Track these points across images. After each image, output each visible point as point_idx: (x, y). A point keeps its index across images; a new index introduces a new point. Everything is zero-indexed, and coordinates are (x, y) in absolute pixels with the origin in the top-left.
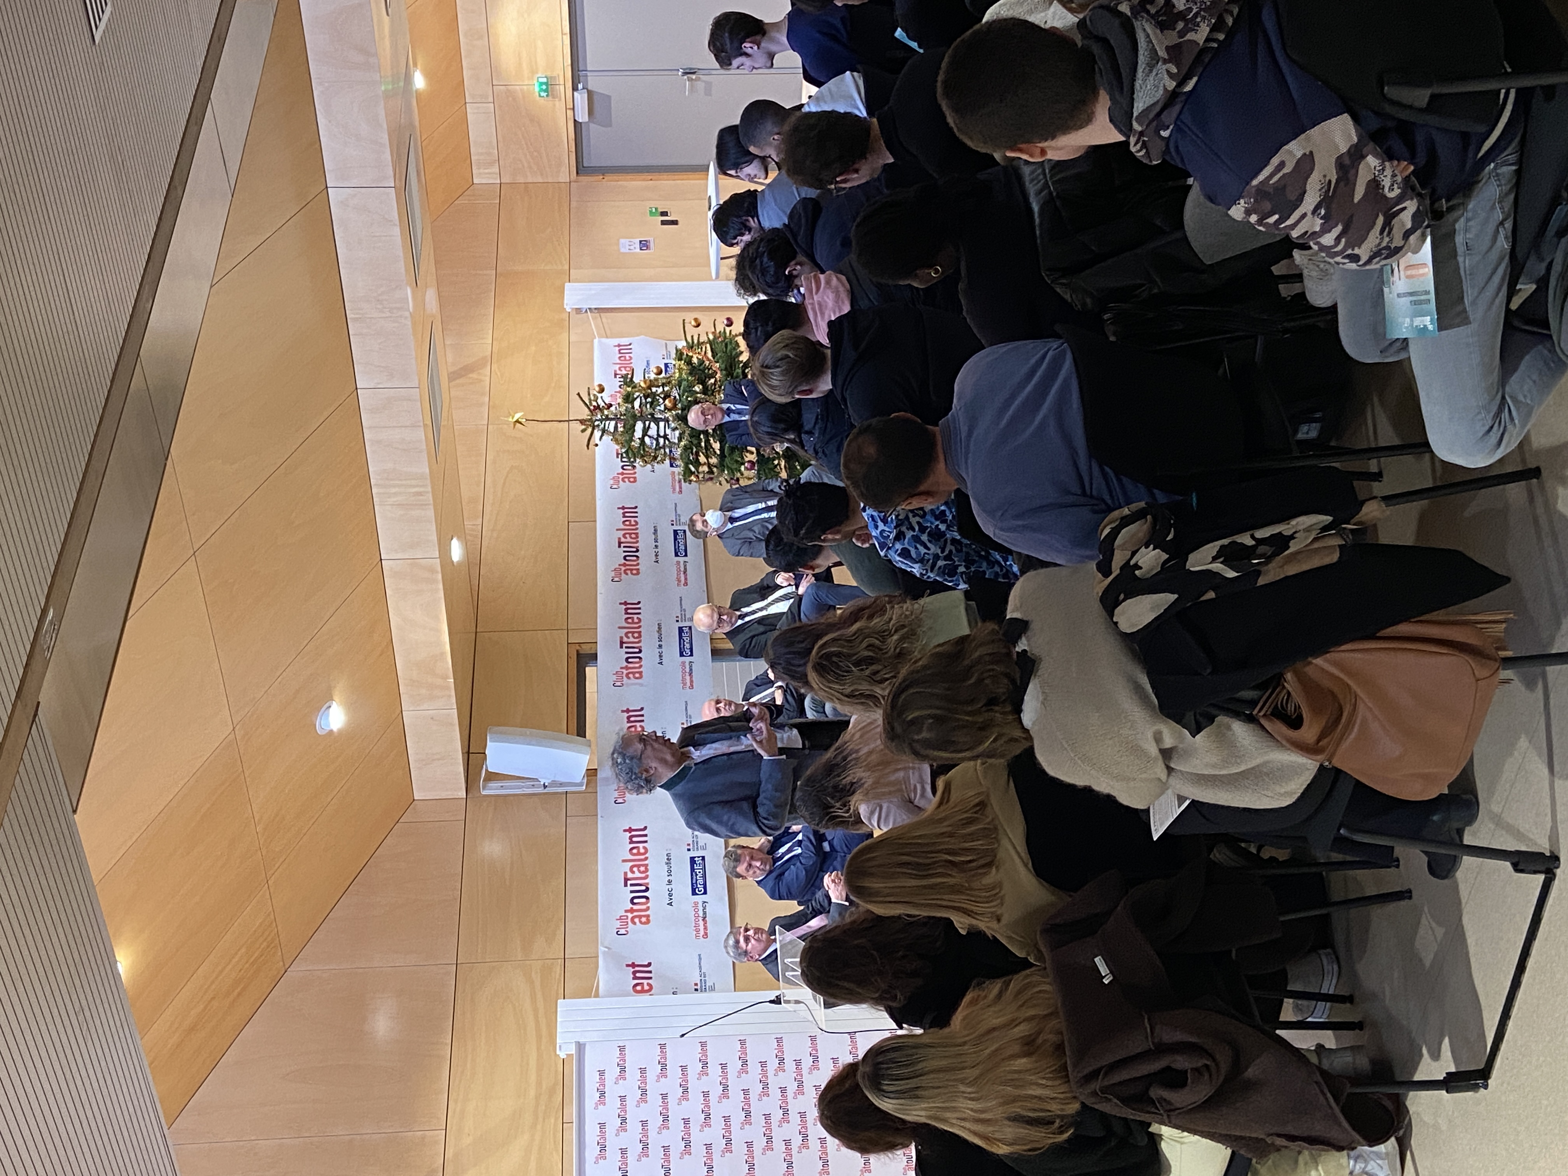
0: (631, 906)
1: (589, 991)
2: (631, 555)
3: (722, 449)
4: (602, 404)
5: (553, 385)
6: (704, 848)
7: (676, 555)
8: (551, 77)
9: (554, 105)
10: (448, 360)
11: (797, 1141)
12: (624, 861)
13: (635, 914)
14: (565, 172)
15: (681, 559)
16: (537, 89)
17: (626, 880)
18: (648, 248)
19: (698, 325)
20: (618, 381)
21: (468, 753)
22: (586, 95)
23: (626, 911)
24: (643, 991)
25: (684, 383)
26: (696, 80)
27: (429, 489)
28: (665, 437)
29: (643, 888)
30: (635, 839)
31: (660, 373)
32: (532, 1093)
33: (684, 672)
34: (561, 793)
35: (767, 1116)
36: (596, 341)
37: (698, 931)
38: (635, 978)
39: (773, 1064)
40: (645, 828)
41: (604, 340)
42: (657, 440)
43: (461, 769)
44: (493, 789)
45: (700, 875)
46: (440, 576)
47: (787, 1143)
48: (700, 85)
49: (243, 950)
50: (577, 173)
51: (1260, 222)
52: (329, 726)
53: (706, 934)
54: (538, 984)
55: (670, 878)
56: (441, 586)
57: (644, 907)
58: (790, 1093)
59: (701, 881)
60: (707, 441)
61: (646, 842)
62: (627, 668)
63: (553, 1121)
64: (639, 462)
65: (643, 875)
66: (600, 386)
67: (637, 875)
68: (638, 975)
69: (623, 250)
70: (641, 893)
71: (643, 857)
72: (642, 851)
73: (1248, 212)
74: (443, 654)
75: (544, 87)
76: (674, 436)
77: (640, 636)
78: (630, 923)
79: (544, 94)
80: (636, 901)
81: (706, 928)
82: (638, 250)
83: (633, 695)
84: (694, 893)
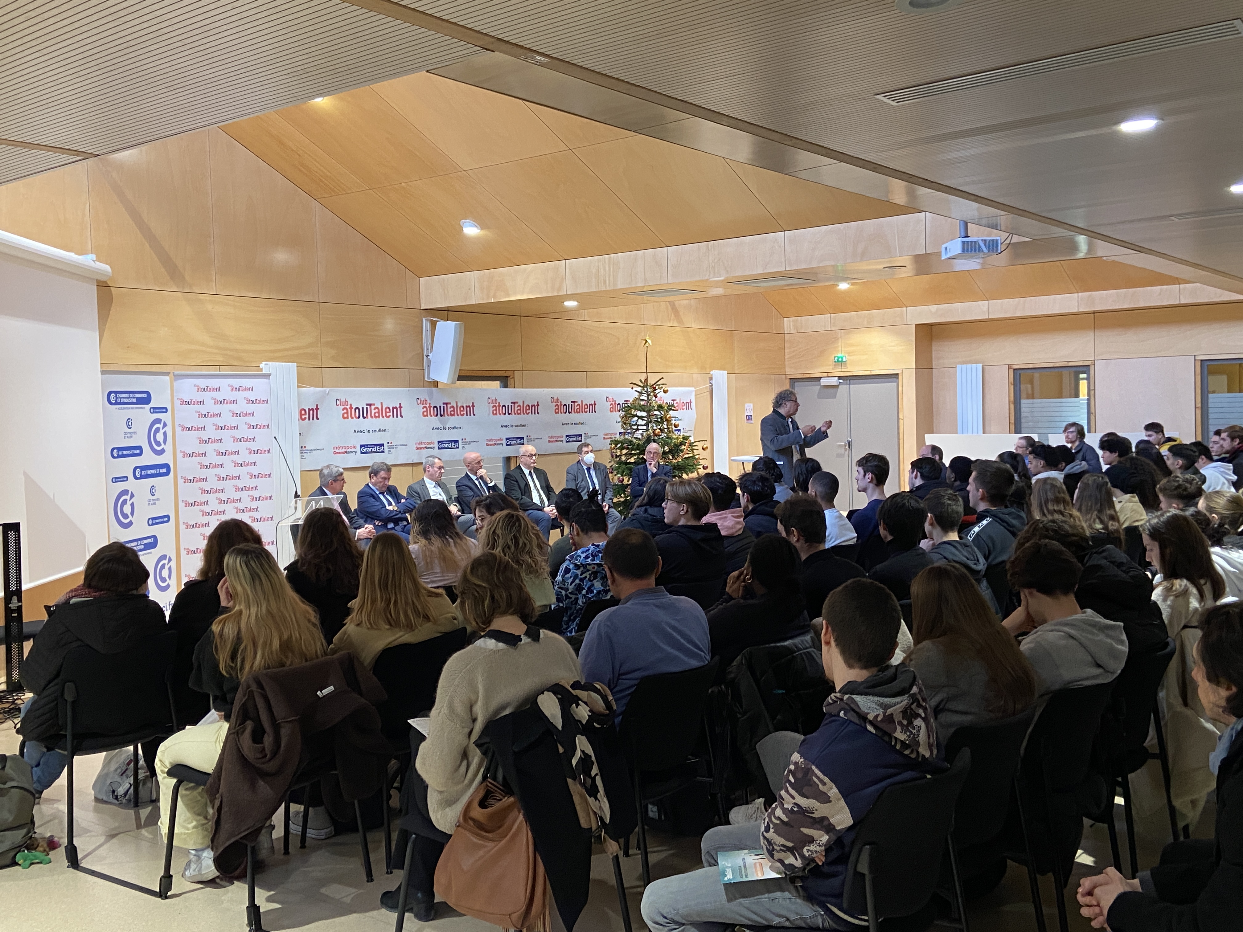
0: (354, 408)
1: (302, 382)
2: (567, 409)
3: (630, 463)
4: (657, 392)
5: (667, 363)
6: (389, 452)
7: (567, 436)
8: (846, 364)
9: (830, 365)
10: (682, 302)
11: (207, 509)
12: (382, 403)
13: (349, 410)
14: (792, 371)
15: (564, 439)
16: (839, 355)
17: (370, 405)
18: (748, 420)
19: (703, 449)
20: (670, 401)
21: (448, 310)
22: (836, 384)
23: (351, 405)
24: (301, 415)
25: (669, 441)
26: (846, 449)
27: (608, 289)
28: (637, 430)
29: (365, 415)
30: (395, 410)
31: (676, 426)
32: (239, 347)
33: (496, 440)
34: (423, 366)
35: (222, 490)
36: (693, 389)
37: (339, 448)
38: (309, 410)
39: (256, 494)
40: (402, 416)
41: (694, 393)
42: (636, 424)
43: (438, 306)
44: (426, 324)
45: (373, 449)
46: (556, 294)
47: (206, 503)
48: (842, 451)
49: (329, 174)
50: (791, 378)
51: (790, 771)
52: (466, 227)
53: (337, 453)
54: (306, 351)
55: (371, 431)
56: (550, 295)
57: (353, 416)
58: (237, 505)
59: (369, 450)
60: (635, 454)
61: (393, 416)
62: (499, 406)
63: (221, 359)
64: (622, 413)
65: (373, 415)
66: (668, 391)
67: (373, 412)
68: (311, 412)
69: (746, 405)
70: (361, 414)
71: (384, 415)
72: (388, 414)
73: (796, 764)
74: (509, 295)
75: (840, 360)
76: (638, 435)
77: (518, 414)
78: (343, 407)
79: (836, 359)
80: (357, 410)
81: (340, 453)
82: (746, 414)
83: (483, 410)
84: (361, 446)
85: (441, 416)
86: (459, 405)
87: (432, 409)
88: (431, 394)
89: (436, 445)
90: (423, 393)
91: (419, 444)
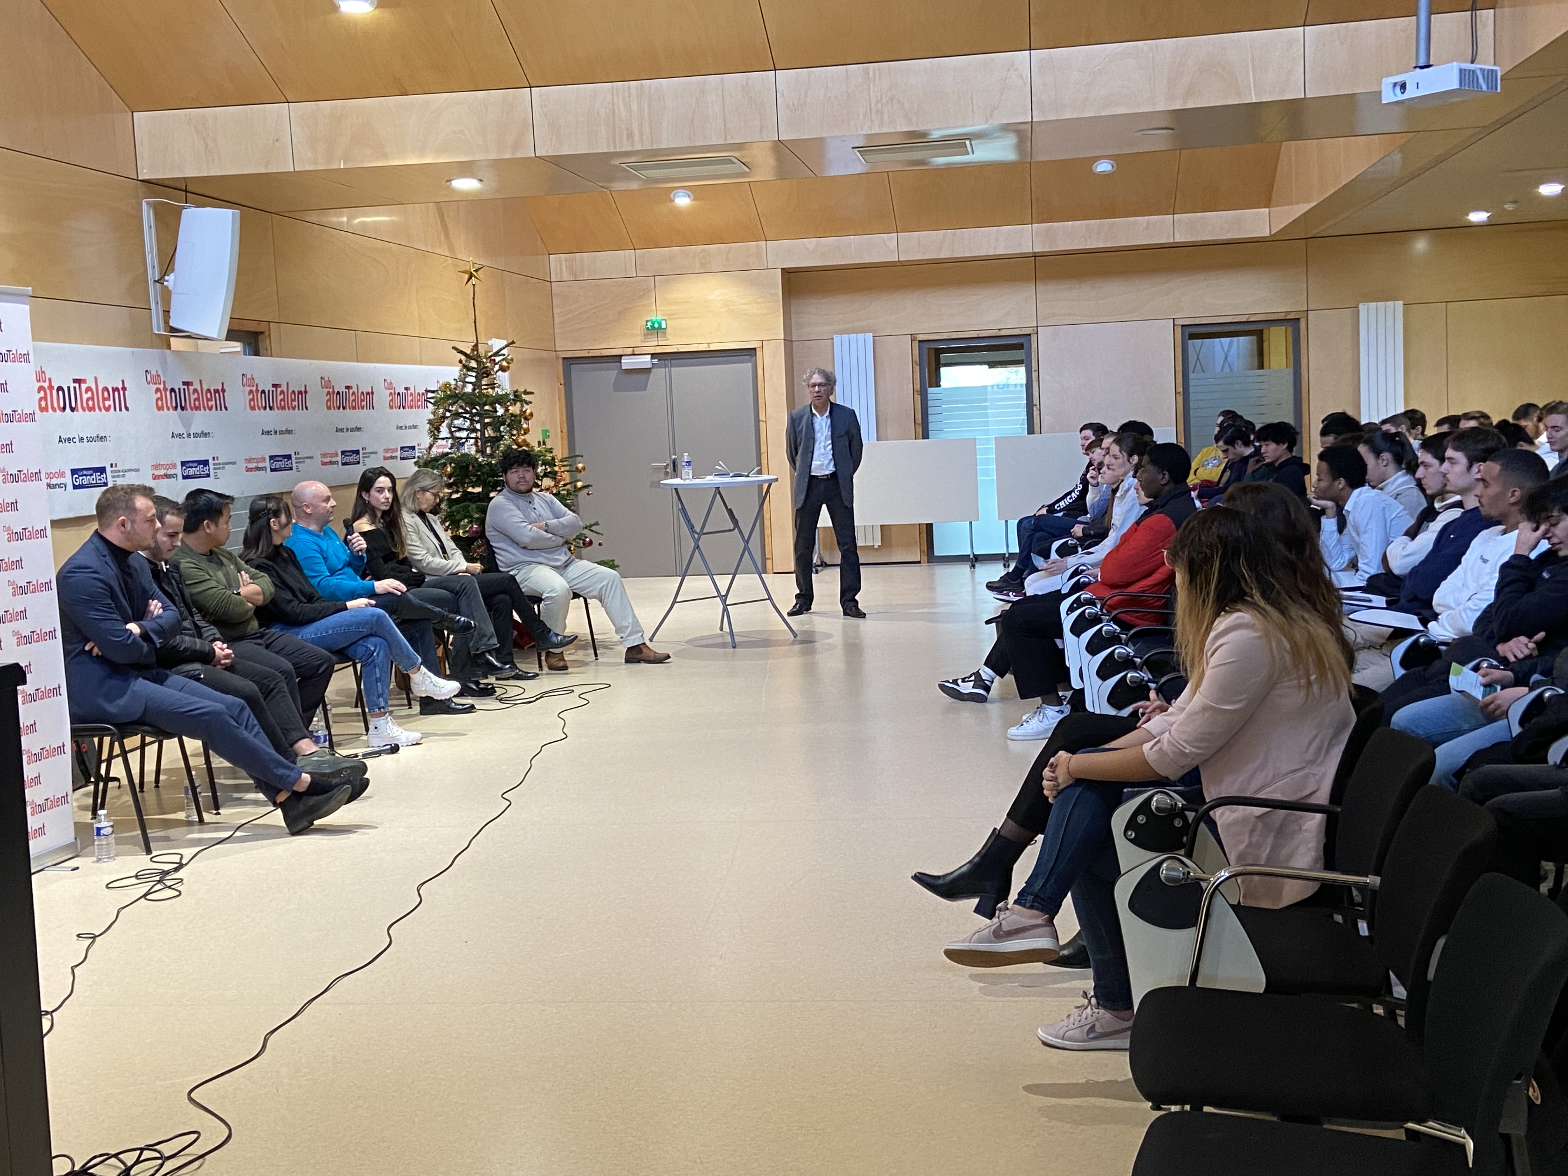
0: (56, 388)
2: (341, 400)
7: (342, 453)
8: (665, 333)
9: (637, 335)
12: (96, 378)
13: (48, 392)
14: (567, 346)
15: (339, 458)
16: (654, 319)
17: (80, 382)
22: (649, 366)
23: (50, 379)
26: (667, 473)
29: (73, 405)
30: (116, 393)
33: (259, 460)
34: (149, 302)
40: (127, 409)
43: (188, 173)
45: (90, 480)
50: (564, 358)
55: (85, 440)
57: (55, 405)
59: (85, 481)
61: (115, 410)
65: (85, 404)
67: (85, 397)
70: (68, 401)
71: (101, 405)
72: (107, 403)
75: (656, 326)
77: (281, 408)
78: (39, 385)
79: (649, 324)
80: (61, 392)
83: (236, 397)
84: (74, 472)
85: (183, 409)
86: (205, 388)
87: (168, 393)
88: (164, 363)
89: (178, 470)
90: (151, 358)
91: (156, 467)
